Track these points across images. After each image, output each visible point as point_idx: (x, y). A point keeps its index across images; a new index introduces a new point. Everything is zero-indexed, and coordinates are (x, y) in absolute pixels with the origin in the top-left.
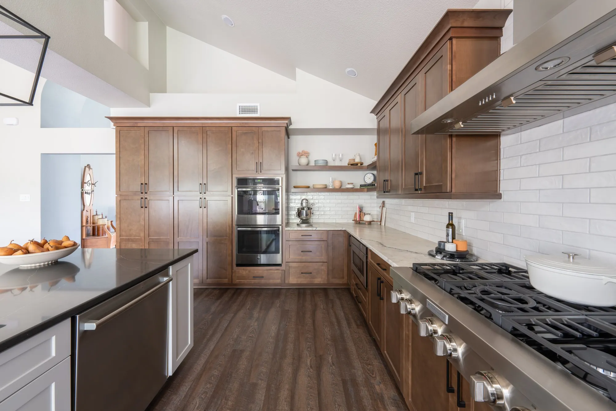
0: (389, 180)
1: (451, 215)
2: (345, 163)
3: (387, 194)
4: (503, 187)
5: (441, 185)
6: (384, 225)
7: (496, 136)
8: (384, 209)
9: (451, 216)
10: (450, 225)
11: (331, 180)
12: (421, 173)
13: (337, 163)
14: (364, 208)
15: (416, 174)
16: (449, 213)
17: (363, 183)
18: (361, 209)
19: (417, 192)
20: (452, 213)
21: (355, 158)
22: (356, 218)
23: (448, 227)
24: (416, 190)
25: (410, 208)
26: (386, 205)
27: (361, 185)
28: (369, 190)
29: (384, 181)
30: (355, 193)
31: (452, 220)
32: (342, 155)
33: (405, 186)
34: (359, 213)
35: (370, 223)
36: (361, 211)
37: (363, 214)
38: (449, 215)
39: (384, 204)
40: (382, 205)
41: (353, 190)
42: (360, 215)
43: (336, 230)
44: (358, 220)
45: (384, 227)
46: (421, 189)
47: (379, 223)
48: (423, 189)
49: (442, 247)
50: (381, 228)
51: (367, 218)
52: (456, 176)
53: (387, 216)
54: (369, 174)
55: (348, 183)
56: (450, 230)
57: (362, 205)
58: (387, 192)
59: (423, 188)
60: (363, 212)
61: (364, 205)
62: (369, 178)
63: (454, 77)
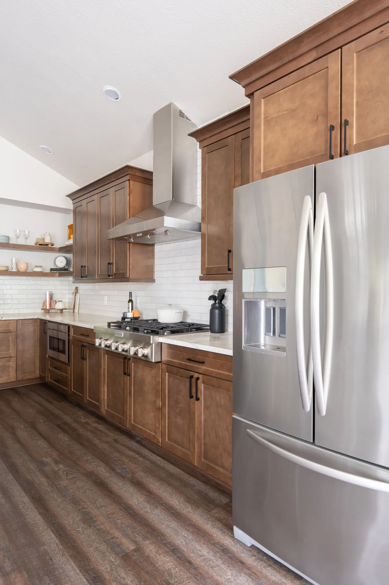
0: (86, 267)
1: (130, 293)
2: (31, 242)
3: (84, 279)
4: (157, 275)
5: (124, 273)
6: (77, 312)
7: (153, 245)
8: (78, 295)
9: (130, 295)
10: (130, 301)
11: (14, 261)
12: (112, 264)
13: (21, 241)
14: (54, 295)
15: (109, 264)
16: (130, 292)
17: (53, 267)
18: (51, 296)
19: (109, 277)
20: (131, 293)
21: (44, 237)
22: (46, 307)
23: (129, 302)
24: (109, 276)
25: (103, 292)
26: (80, 291)
27: (51, 269)
28: (61, 275)
29: (82, 266)
30: (43, 278)
31: (131, 297)
32: (28, 232)
33: (100, 272)
34: (50, 301)
35: (62, 310)
36: (52, 298)
37: (54, 302)
38: (130, 294)
39: (77, 290)
40: (76, 291)
41: (42, 274)
42: (51, 302)
43: (26, 318)
44: (48, 308)
45: (77, 314)
46: (112, 275)
47: (72, 311)
48: (113, 276)
49: (125, 316)
50: (74, 316)
51: (59, 306)
52: (132, 268)
53: (80, 303)
54: (61, 257)
55: (36, 266)
56: (130, 304)
57: (52, 291)
58: (85, 277)
59: (113, 274)
60: (53, 300)
61: (54, 292)
62: (61, 262)
63: (131, 204)
